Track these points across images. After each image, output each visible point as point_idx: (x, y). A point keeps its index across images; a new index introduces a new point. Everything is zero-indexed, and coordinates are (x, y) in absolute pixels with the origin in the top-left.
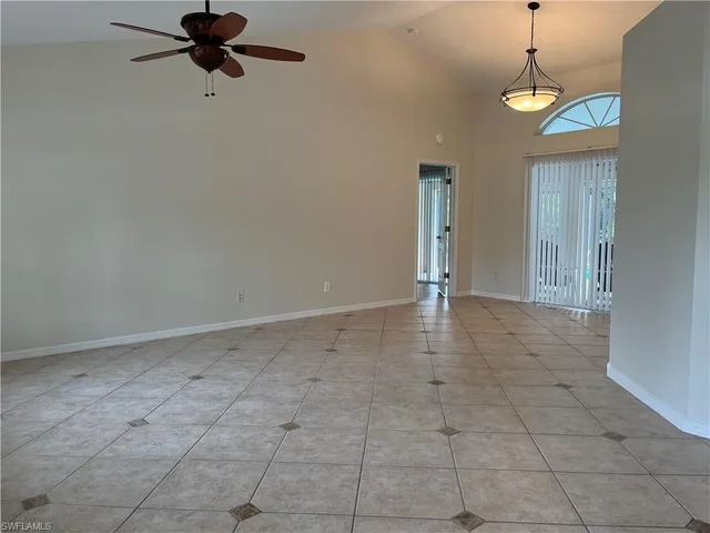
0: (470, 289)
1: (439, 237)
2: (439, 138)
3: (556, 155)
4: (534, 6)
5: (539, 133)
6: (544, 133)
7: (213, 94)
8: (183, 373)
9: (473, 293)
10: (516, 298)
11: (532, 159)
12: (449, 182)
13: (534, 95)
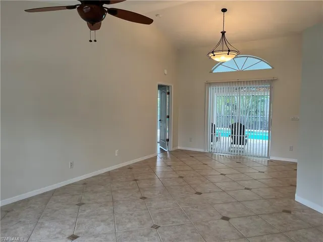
0: (177, 146)
1: (160, 120)
2: (166, 72)
3: (220, 82)
4: (224, 10)
5: (211, 72)
6: (214, 72)
7: (95, 41)
8: (60, 233)
9: (179, 148)
10: (202, 150)
11: (210, 84)
12: (169, 93)
13: (228, 54)
